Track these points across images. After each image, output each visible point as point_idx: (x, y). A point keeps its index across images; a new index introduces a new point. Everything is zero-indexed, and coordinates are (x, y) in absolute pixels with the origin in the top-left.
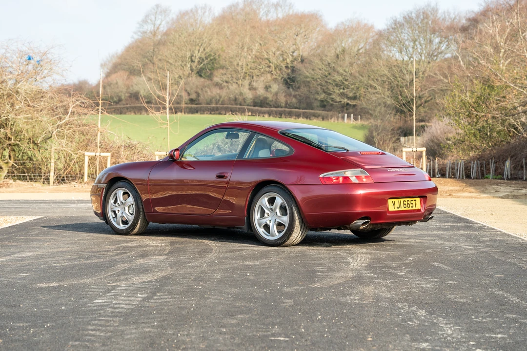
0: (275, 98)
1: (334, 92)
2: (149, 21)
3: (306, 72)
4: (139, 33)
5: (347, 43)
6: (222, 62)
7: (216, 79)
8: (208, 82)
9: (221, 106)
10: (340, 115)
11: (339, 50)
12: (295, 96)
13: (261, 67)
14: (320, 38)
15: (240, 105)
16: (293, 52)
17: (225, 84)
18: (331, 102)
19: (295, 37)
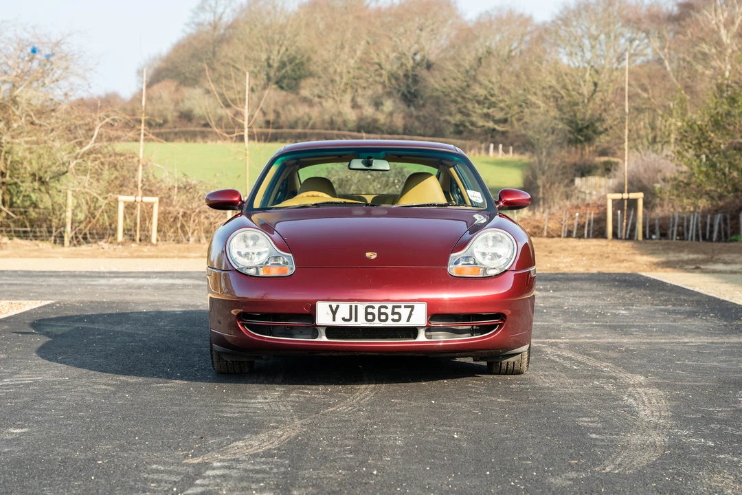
0: (389, 120)
1: (475, 112)
2: (207, 8)
3: (433, 83)
4: (193, 26)
5: (494, 41)
6: (313, 68)
7: (305, 92)
8: (291, 97)
9: (311, 131)
10: (483, 146)
11: (481, 51)
12: (418, 118)
13: (368, 75)
14: (453, 34)
15: (339, 129)
16: (415, 54)
17: (317, 99)
18: (471, 127)
19: (418, 31)
